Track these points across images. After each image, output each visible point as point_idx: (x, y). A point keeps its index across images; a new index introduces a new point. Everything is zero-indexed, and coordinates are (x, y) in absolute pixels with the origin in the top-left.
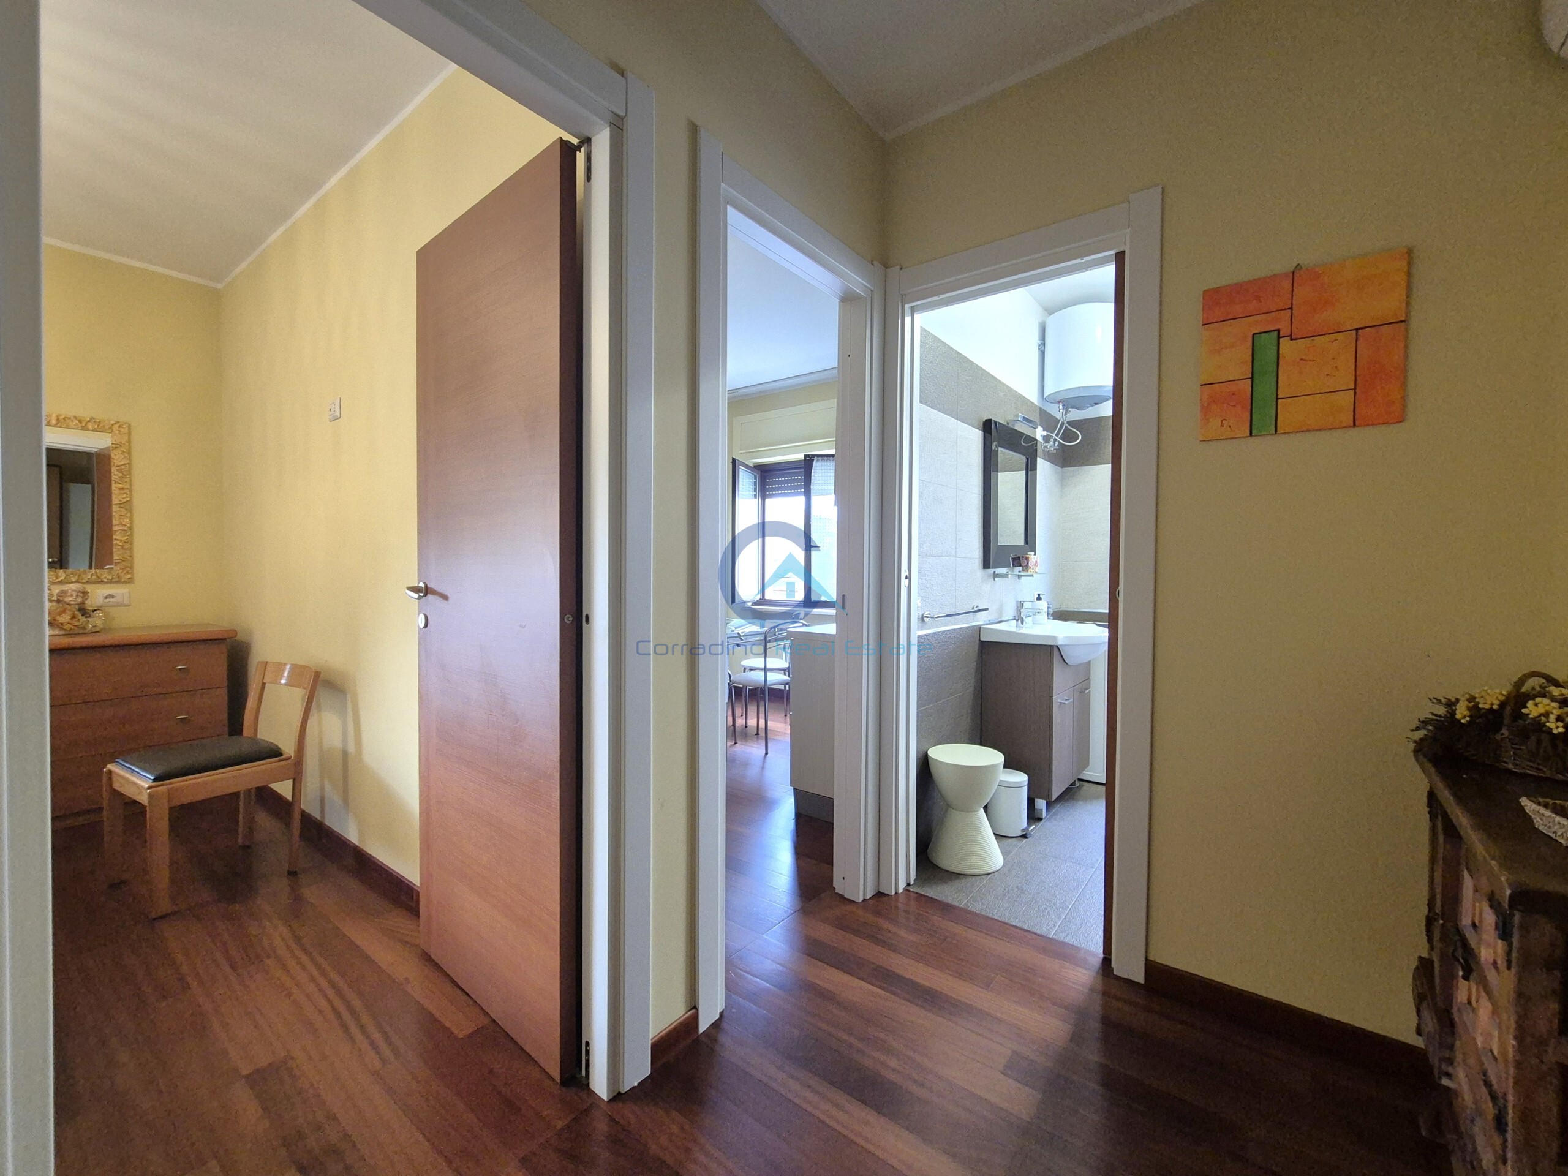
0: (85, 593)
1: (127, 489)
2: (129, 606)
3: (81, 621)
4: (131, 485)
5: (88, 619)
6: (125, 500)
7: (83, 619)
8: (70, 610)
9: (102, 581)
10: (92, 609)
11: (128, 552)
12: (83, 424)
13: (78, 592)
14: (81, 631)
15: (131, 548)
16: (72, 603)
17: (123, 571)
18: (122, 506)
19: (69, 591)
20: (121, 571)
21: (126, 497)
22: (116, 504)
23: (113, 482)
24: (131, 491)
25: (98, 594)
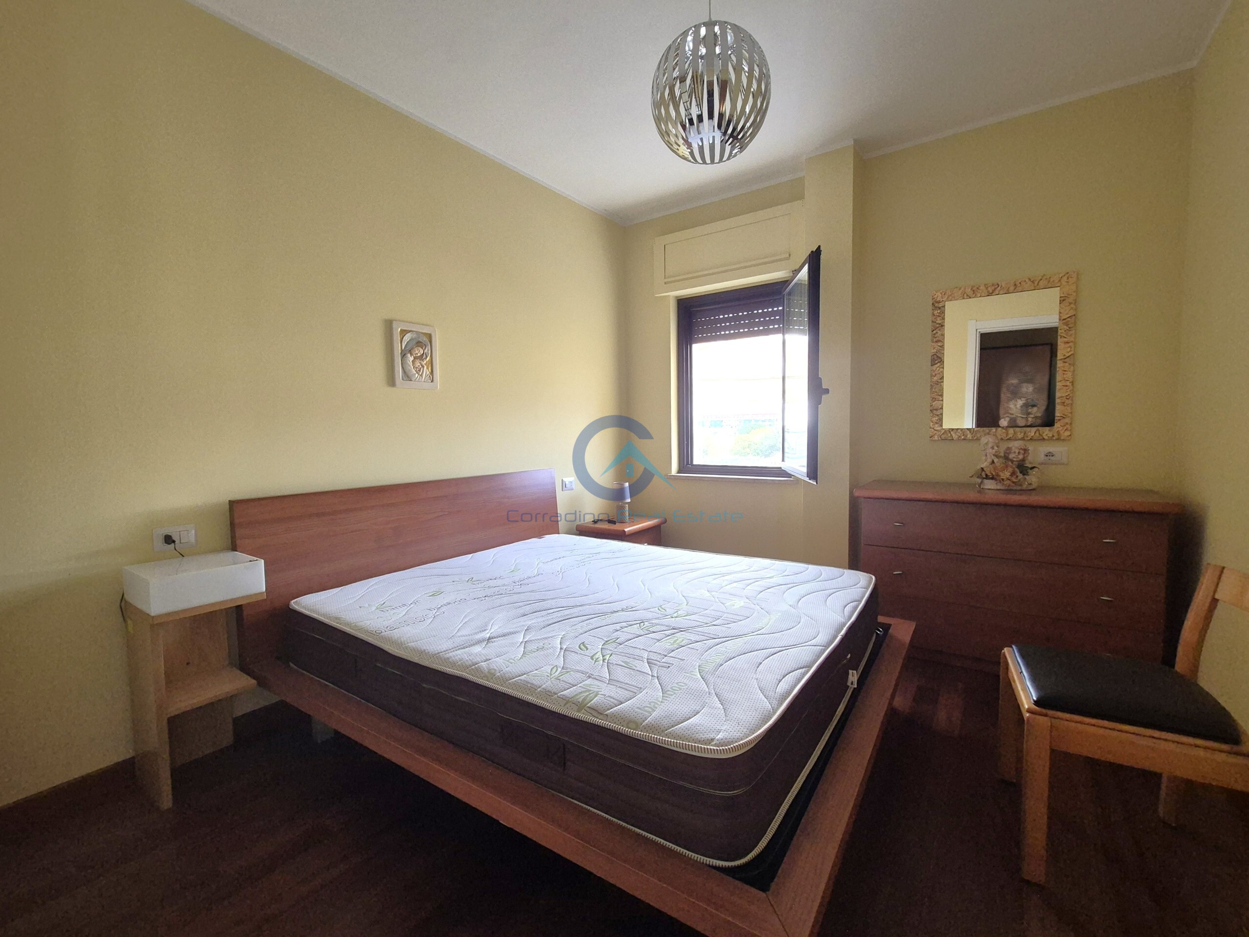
0: (1026, 451)
1: (1072, 342)
2: (1067, 464)
3: (1019, 478)
4: (1075, 338)
5: (1025, 476)
6: (1069, 354)
7: (1020, 476)
8: (1011, 467)
9: (1044, 439)
10: (1030, 466)
11: (1069, 408)
12: (1036, 283)
13: (1020, 449)
14: (1019, 488)
15: (1072, 404)
16: (1015, 459)
17: (1063, 429)
18: (1065, 360)
19: (1013, 448)
20: (1061, 428)
21: (1070, 351)
22: (1061, 359)
23: (1059, 337)
24: (1075, 343)
25: (1038, 452)
